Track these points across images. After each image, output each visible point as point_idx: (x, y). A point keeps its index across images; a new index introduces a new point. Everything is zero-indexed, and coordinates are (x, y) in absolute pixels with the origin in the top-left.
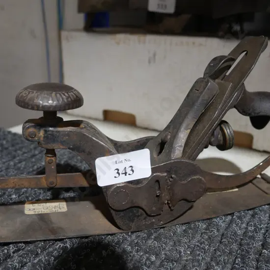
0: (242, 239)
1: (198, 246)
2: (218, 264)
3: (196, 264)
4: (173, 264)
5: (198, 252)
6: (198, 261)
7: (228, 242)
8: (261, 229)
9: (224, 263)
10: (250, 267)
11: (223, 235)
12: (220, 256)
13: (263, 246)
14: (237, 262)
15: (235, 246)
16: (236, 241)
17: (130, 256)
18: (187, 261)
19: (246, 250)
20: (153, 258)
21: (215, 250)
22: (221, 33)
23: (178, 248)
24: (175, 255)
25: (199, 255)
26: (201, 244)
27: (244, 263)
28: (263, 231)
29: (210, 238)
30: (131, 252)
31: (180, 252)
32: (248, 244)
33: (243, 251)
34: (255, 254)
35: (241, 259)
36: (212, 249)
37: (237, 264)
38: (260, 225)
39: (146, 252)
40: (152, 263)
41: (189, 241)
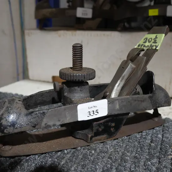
0: (139, 140)
1: (117, 144)
2: (128, 152)
3: (117, 153)
4: (104, 154)
5: (117, 147)
6: (118, 151)
7: (133, 141)
8: (149, 134)
9: (132, 151)
10: (145, 152)
12: (129, 148)
13: (151, 142)
14: (138, 150)
15: (136, 143)
16: (136, 140)
17: (80, 152)
18: (111, 152)
20: (93, 152)
21: (126, 146)
22: (119, 29)
23: (106, 146)
24: (105, 149)
25: (118, 148)
26: (118, 143)
27: (142, 151)
28: (150, 135)
29: (122, 140)
30: (80, 150)
32: (144, 142)
33: (141, 145)
34: (147, 146)
35: (140, 149)
36: (124, 146)
37: (138, 151)
38: (149, 132)
39: (89, 149)
40: (93, 154)
41: (112, 143)
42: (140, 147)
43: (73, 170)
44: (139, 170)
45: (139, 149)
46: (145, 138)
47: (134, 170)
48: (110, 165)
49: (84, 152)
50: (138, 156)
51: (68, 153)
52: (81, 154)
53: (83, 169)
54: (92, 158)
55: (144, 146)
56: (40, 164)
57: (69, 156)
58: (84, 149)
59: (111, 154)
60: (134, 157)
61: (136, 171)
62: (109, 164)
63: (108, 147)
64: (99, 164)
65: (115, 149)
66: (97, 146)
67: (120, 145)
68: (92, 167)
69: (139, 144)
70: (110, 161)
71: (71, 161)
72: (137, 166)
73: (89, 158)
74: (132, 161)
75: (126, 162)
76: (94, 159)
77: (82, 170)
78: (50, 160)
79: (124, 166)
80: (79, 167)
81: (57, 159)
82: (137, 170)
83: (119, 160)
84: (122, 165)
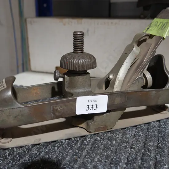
0: (159, 129)
1: (137, 134)
2: (150, 142)
4: (126, 144)
6: (139, 141)
7: (153, 131)
9: (153, 141)
11: (148, 128)
12: (151, 138)
15: (156, 133)
16: (156, 130)
17: (101, 142)
18: (133, 142)
19: (163, 134)
20: (114, 142)
21: (146, 136)
23: (126, 136)
24: (126, 139)
25: (138, 138)
27: (164, 140)
29: (142, 130)
30: (100, 140)
31: (128, 138)
36: (144, 135)
37: (160, 141)
39: (109, 140)
40: (114, 144)
42: (161, 136)
43: (97, 161)
44: (165, 160)
45: (161, 139)
46: (164, 127)
47: (160, 159)
48: (135, 155)
49: (104, 142)
50: (162, 146)
51: (88, 144)
52: (101, 144)
53: (107, 159)
54: (114, 149)
55: (165, 135)
56: (61, 156)
57: (89, 146)
58: (103, 139)
59: (133, 144)
60: (157, 146)
61: (162, 161)
62: (133, 154)
63: (129, 137)
64: (123, 154)
65: (136, 139)
66: (117, 136)
67: (141, 135)
68: (116, 157)
69: (159, 134)
70: (134, 151)
71: (93, 152)
72: (163, 156)
73: (111, 148)
74: (156, 151)
75: (151, 152)
76: (116, 149)
77: (106, 161)
78: (71, 151)
79: (149, 156)
80: (103, 158)
81: (78, 150)
82: (164, 159)
83: (143, 150)
84: (146, 154)
